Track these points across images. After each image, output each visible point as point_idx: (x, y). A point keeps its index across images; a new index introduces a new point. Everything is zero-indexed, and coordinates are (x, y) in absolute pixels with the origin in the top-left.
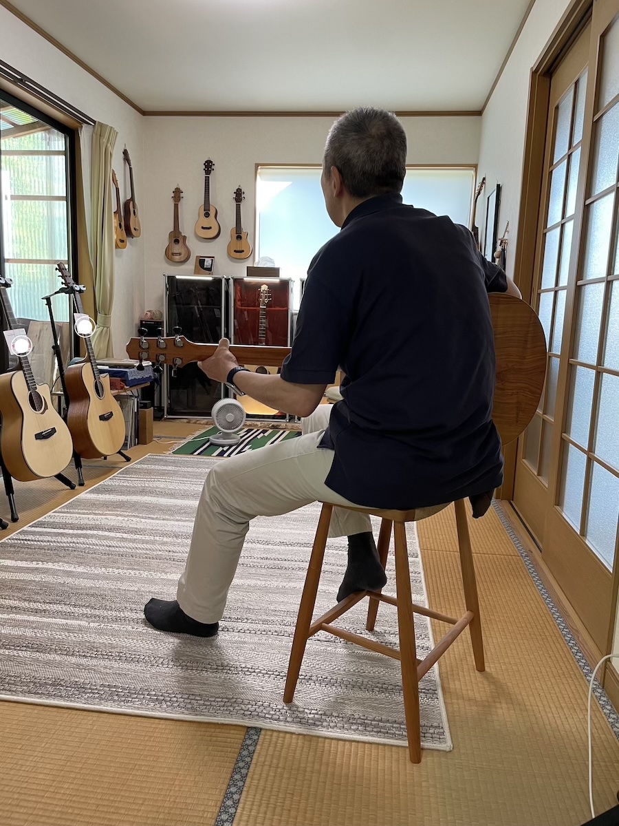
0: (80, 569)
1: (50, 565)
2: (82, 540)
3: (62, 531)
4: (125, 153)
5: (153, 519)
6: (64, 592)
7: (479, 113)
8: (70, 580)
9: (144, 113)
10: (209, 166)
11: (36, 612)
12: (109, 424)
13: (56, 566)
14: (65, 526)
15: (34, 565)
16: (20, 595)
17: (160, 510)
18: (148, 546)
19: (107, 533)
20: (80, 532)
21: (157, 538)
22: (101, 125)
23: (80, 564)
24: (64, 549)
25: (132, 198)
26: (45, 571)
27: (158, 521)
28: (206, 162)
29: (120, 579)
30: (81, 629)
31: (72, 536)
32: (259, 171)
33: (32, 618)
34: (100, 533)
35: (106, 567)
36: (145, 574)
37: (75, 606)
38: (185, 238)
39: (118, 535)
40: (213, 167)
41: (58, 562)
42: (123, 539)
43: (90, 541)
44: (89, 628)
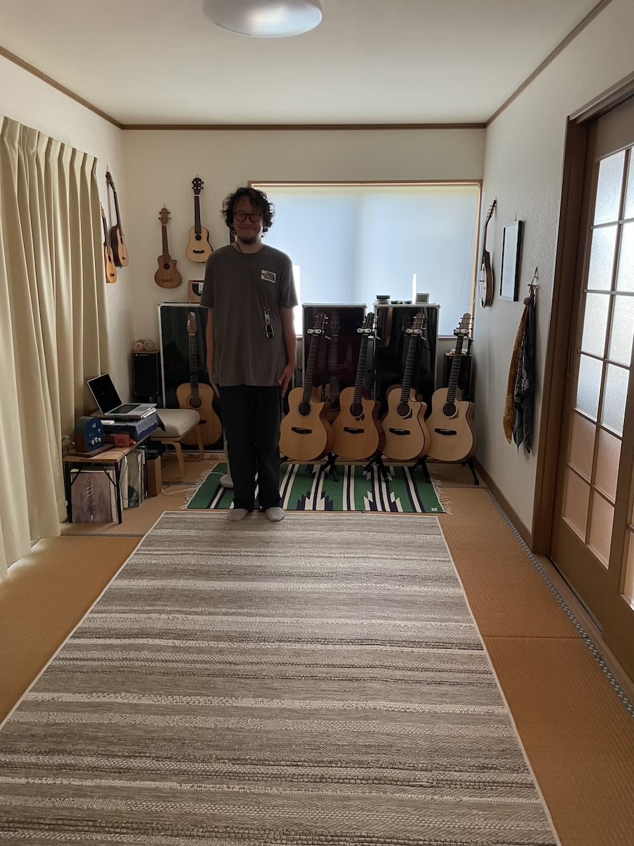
0: (145, 701)
1: (112, 698)
2: (134, 654)
3: (108, 641)
4: (108, 176)
5: (197, 613)
7: (483, 126)
9: (123, 127)
10: (197, 184)
11: (119, 772)
13: (119, 699)
15: (95, 699)
16: (94, 748)
17: (202, 599)
18: (205, 657)
19: (157, 641)
20: (126, 641)
21: (212, 644)
23: (143, 692)
24: (119, 670)
25: (118, 225)
26: (109, 707)
27: (204, 617)
28: (195, 180)
29: (191, 711)
30: (174, 795)
31: (121, 648)
33: (118, 783)
34: (151, 641)
35: (172, 694)
36: (216, 702)
37: (157, 758)
38: (175, 262)
39: (170, 643)
40: (202, 186)
41: (119, 692)
42: (176, 649)
43: (146, 654)
44: (182, 792)
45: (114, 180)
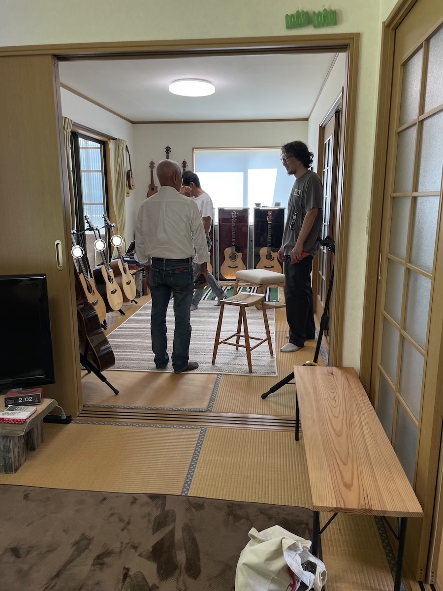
1: (134, 340)
2: (141, 332)
3: (131, 330)
4: (127, 147)
6: (145, 348)
7: (307, 119)
8: (144, 344)
9: (133, 123)
10: (168, 150)
12: (130, 286)
13: (137, 340)
14: (131, 328)
15: (128, 340)
22: (119, 139)
23: (145, 340)
25: (131, 170)
26: (135, 342)
28: (167, 147)
31: (137, 331)
32: (194, 151)
38: (157, 187)
40: (170, 150)
43: (145, 332)
45: (129, 149)
